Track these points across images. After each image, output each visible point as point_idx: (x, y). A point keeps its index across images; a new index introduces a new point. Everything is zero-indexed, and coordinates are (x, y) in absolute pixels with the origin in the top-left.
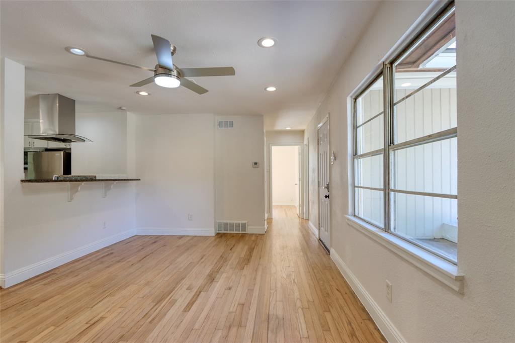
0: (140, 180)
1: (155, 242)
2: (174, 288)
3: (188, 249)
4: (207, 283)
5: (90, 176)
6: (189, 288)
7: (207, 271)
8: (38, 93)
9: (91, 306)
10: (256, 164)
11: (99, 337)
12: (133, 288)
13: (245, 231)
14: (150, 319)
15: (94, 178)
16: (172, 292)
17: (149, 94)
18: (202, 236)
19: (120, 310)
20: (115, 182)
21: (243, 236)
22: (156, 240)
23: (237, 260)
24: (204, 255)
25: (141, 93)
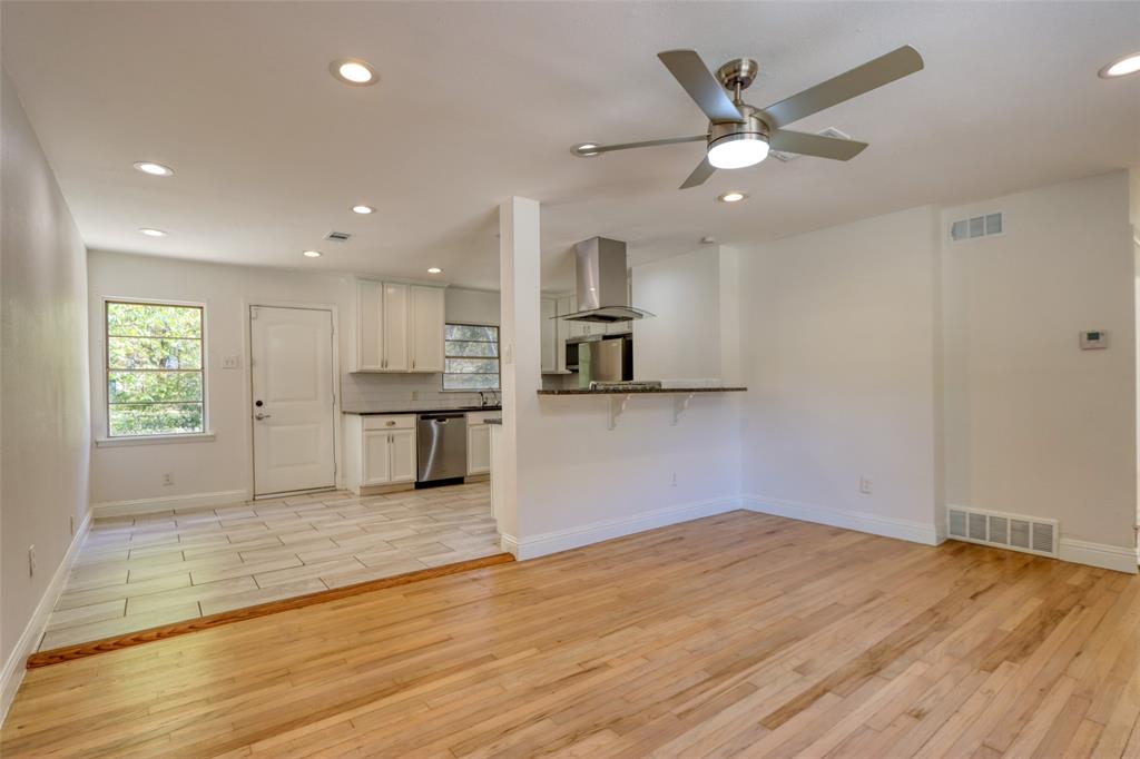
0: (745, 389)
1: (773, 532)
2: (766, 655)
3: (841, 567)
4: (854, 673)
5: (649, 383)
6: (802, 670)
7: (871, 639)
8: (574, 242)
9: (600, 634)
10: (1093, 336)
11: (582, 703)
12: (682, 623)
13: (1050, 550)
14: (682, 708)
15: (657, 387)
16: (756, 663)
17: (745, 197)
18: (898, 540)
19: (640, 662)
20: (691, 395)
21: (1041, 564)
22: (776, 528)
23: (982, 637)
24: (882, 593)
25: (727, 198)
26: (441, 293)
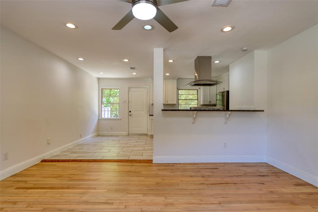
26: (176, 81)
